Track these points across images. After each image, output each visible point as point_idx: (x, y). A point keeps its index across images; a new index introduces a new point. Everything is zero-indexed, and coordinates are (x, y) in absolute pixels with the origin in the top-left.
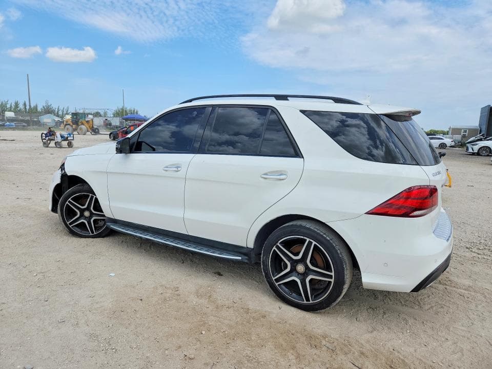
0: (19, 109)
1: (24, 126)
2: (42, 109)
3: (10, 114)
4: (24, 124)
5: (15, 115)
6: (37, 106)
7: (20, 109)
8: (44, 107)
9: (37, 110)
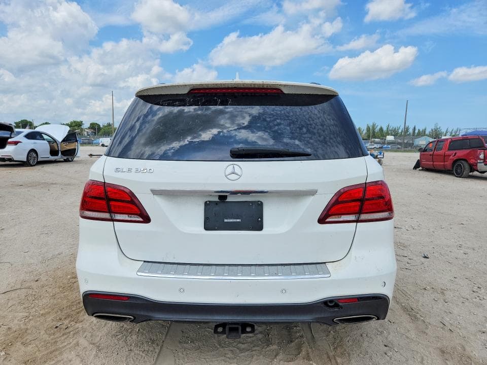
0: (408, 133)
1: (399, 148)
2: (430, 132)
3: (390, 138)
4: (399, 146)
5: (395, 139)
6: (425, 129)
7: (410, 133)
8: (432, 130)
9: (425, 133)
